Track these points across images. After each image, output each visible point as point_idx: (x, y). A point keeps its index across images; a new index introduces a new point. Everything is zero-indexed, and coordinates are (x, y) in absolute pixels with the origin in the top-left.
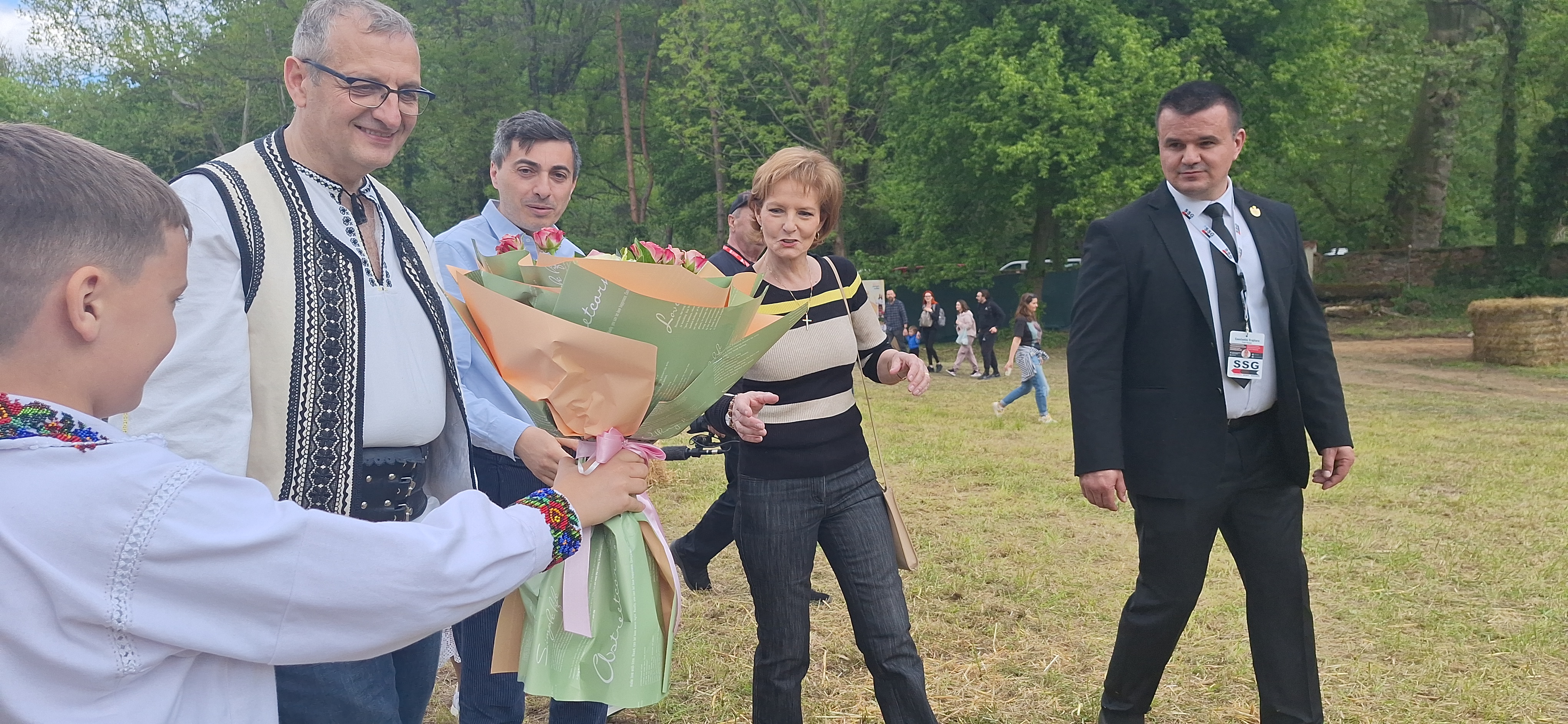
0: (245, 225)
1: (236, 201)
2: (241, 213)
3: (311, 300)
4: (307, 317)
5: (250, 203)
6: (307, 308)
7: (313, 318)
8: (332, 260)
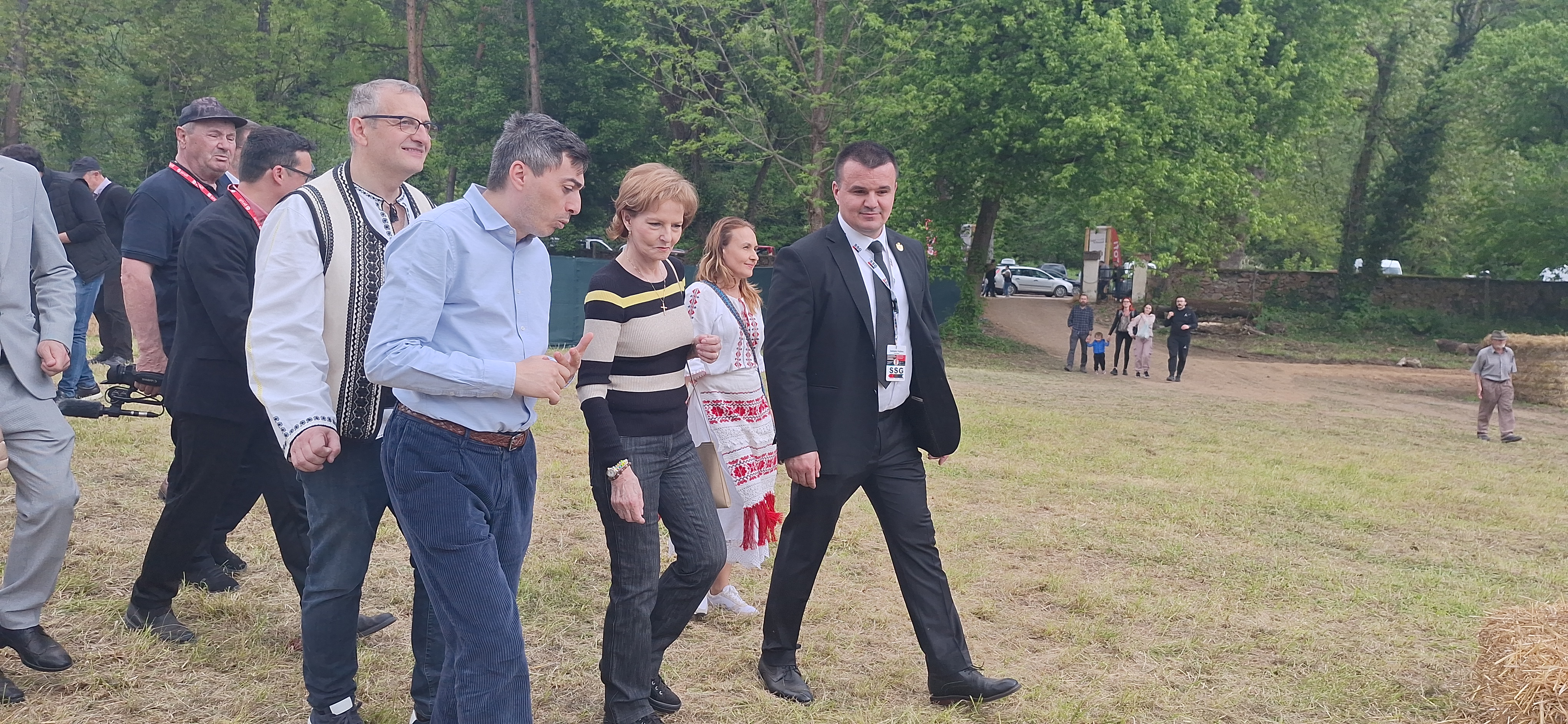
0: (322, 226)
1: (318, 212)
2: (320, 219)
3: (360, 270)
4: (357, 280)
5: (326, 213)
6: (358, 274)
7: (361, 281)
8: (374, 245)
